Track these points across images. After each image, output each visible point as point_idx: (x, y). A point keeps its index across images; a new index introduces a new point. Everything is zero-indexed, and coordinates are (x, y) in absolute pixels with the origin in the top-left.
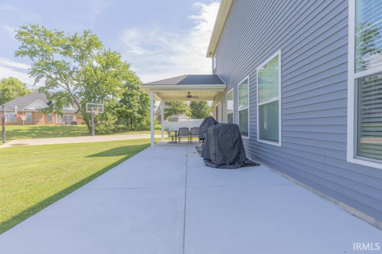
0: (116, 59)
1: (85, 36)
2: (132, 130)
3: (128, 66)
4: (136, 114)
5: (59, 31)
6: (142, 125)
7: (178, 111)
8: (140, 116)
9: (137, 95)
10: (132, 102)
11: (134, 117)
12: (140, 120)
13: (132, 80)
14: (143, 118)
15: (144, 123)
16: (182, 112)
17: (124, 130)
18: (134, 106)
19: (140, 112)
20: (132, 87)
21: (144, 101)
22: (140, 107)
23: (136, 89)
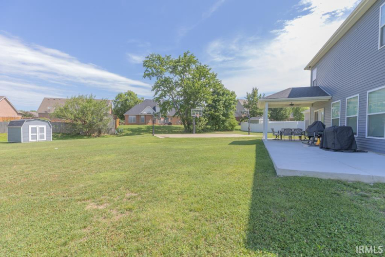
0: (207, 72)
1: (185, 56)
2: (216, 130)
3: (216, 76)
4: (222, 117)
5: (168, 56)
6: (225, 126)
7: (257, 114)
8: (224, 118)
9: (222, 100)
10: (219, 107)
11: (220, 119)
12: (224, 121)
13: (218, 87)
14: (226, 120)
15: (227, 124)
16: (261, 114)
17: (211, 130)
18: (220, 110)
19: (224, 115)
20: (218, 94)
21: (227, 106)
22: (225, 111)
23: (221, 95)
